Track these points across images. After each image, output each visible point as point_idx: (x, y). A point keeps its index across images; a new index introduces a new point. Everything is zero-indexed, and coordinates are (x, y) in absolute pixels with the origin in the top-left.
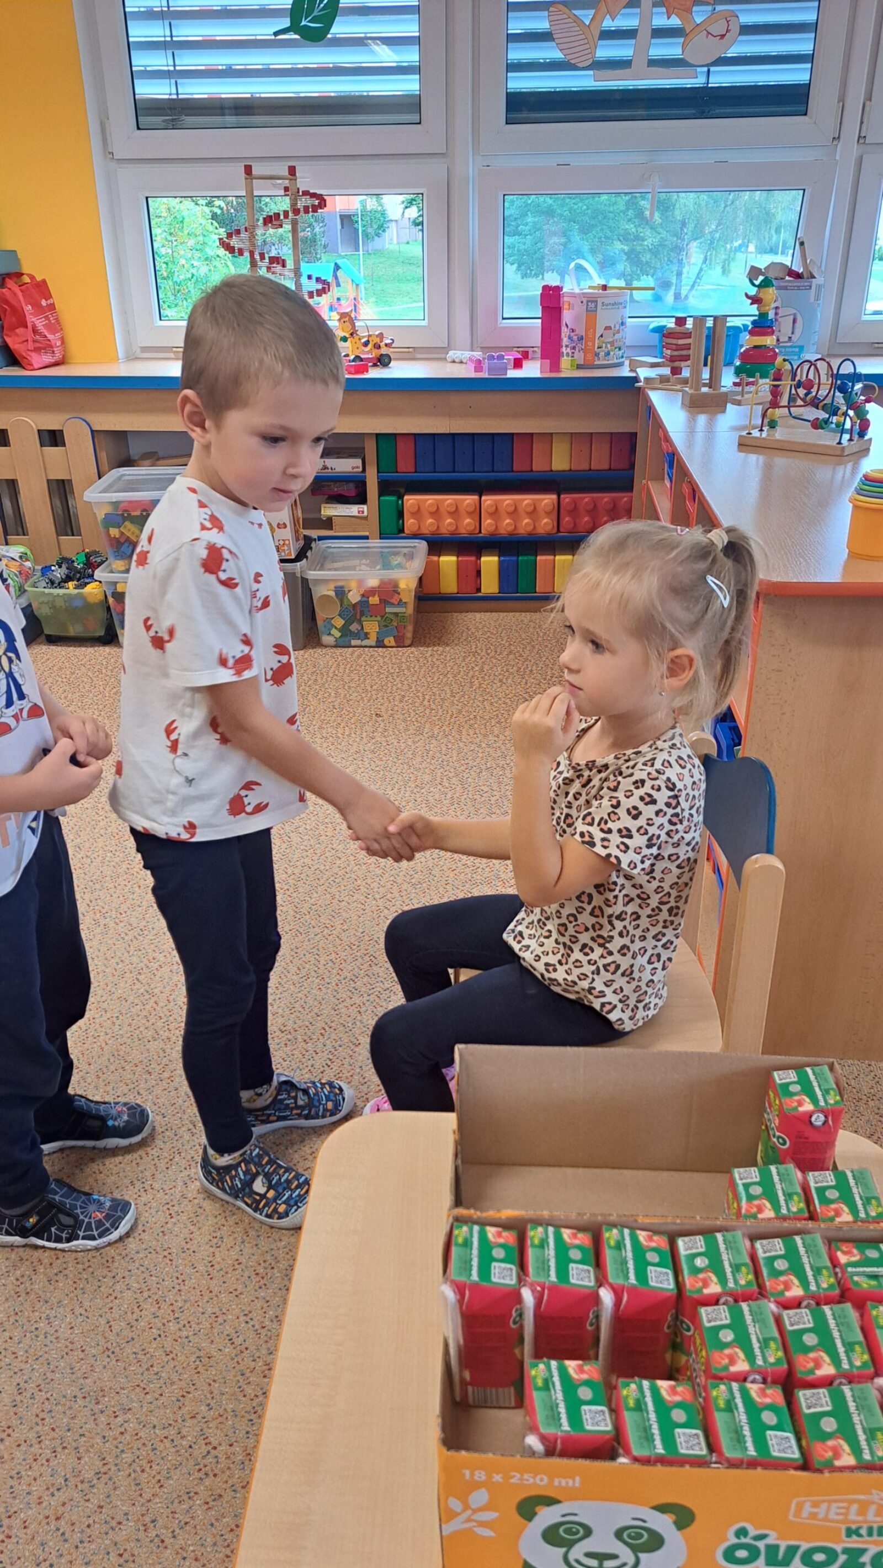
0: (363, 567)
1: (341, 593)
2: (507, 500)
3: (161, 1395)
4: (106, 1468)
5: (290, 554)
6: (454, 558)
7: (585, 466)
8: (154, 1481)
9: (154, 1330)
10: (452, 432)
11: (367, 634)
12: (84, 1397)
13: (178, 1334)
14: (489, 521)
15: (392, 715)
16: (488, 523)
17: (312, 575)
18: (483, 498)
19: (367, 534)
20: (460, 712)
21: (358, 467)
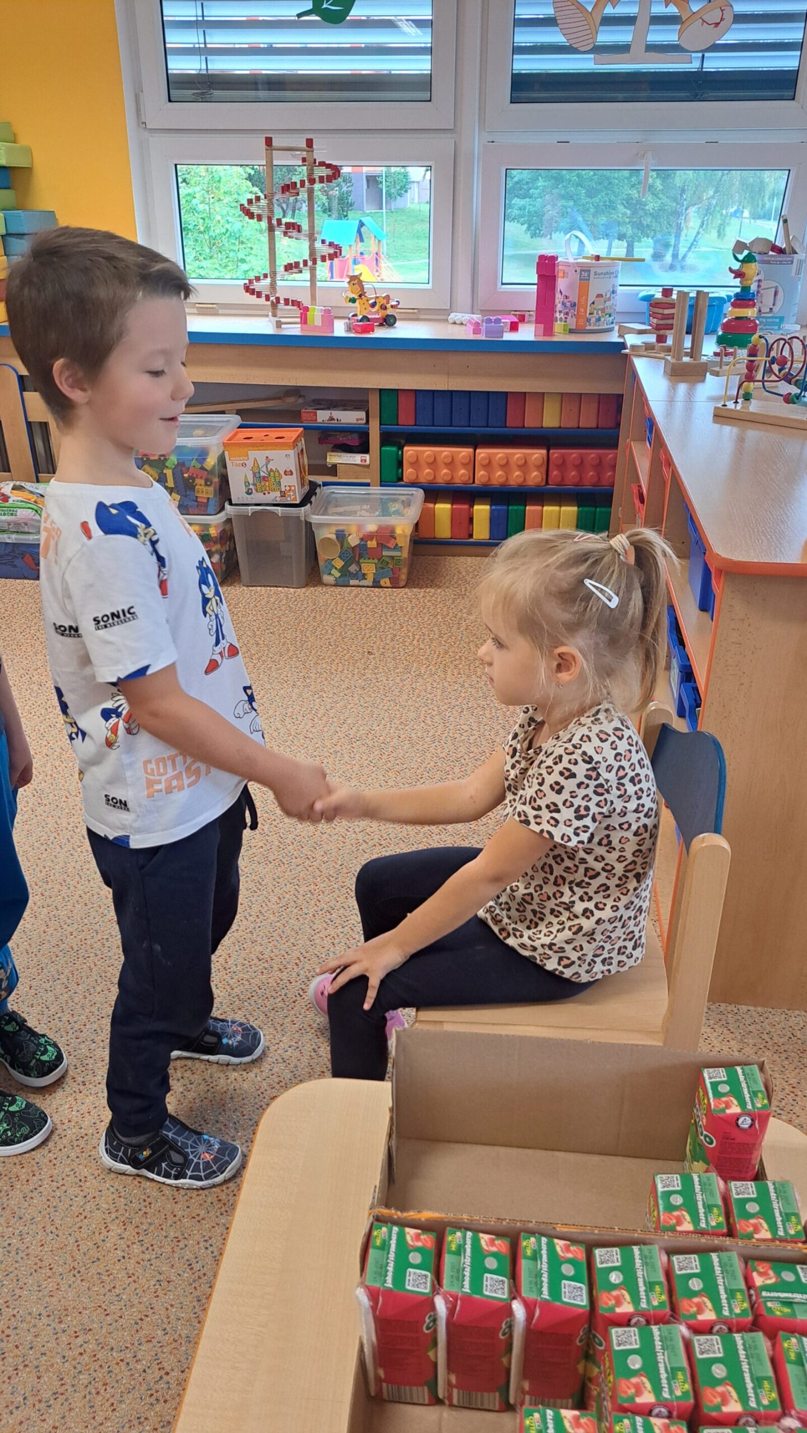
0: (363, 513)
1: (341, 536)
2: (500, 453)
3: (121, 1317)
4: (64, 1388)
5: (295, 499)
6: (448, 506)
7: (573, 424)
8: (108, 1404)
9: (118, 1252)
10: (450, 389)
11: (364, 575)
12: (49, 1316)
13: (142, 1256)
14: (482, 473)
15: (383, 653)
16: (481, 474)
17: (315, 519)
18: (478, 451)
19: (368, 481)
20: (446, 652)
21: (361, 419)
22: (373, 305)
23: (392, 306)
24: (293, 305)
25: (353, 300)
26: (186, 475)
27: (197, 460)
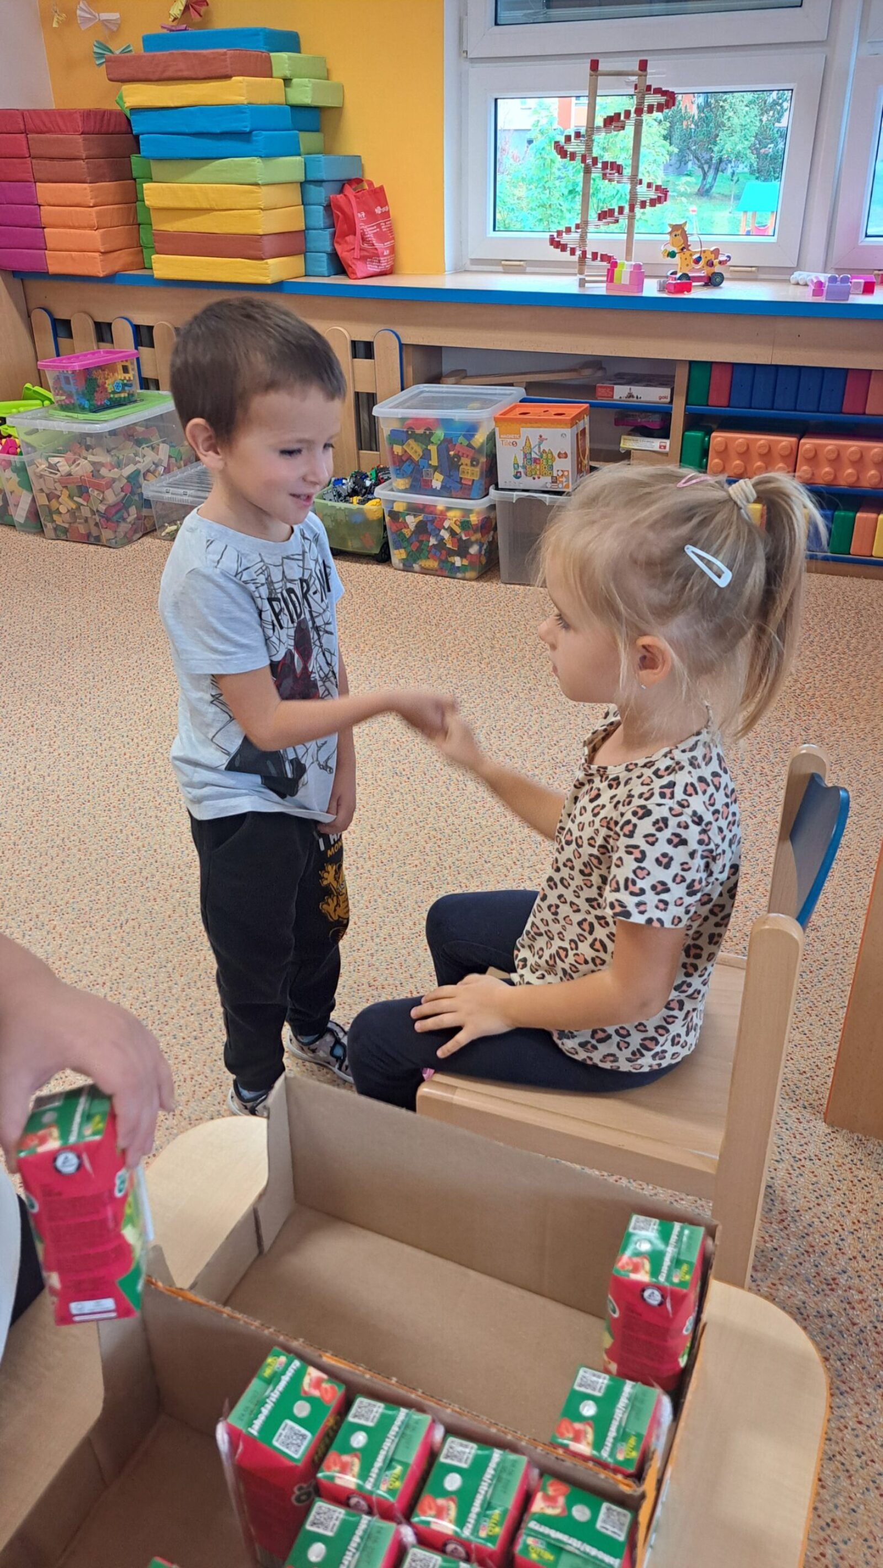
2: (829, 445)
10: (776, 363)
14: (805, 468)
16: (803, 469)
18: (803, 441)
21: (665, 397)
22: (697, 261)
23: (720, 263)
24: (602, 260)
25: (672, 255)
26: (452, 453)
27: (465, 436)
